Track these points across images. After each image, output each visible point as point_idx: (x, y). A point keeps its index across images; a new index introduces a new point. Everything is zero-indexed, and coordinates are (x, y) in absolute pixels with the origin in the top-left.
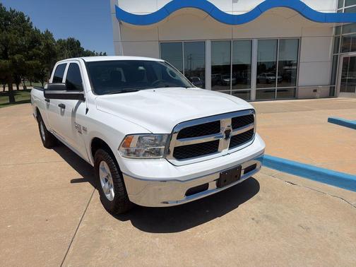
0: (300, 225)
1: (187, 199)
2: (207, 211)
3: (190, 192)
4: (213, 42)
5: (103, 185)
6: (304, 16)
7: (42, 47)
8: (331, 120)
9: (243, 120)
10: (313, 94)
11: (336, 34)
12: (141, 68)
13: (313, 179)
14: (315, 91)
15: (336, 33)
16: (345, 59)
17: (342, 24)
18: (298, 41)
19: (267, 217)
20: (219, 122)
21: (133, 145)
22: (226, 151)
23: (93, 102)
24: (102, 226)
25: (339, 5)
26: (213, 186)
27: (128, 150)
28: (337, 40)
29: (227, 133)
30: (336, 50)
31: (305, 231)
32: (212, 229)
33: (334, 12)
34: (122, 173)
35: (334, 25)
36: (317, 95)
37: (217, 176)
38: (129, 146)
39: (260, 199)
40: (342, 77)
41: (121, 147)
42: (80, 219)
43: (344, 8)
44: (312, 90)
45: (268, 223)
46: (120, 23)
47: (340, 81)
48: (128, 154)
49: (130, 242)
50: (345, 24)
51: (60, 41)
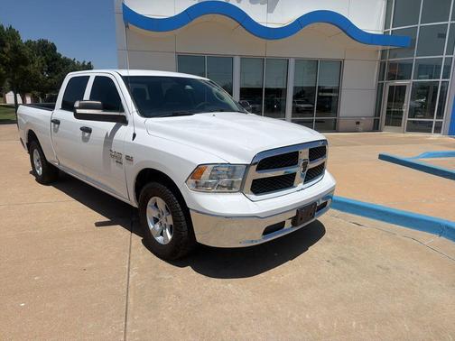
0: (378, 266)
1: (264, 239)
2: (276, 254)
3: (268, 231)
4: (243, 59)
5: (151, 226)
6: (349, 36)
7: (6, 50)
8: (382, 157)
9: (318, 151)
10: (356, 127)
11: (382, 59)
12: (188, 87)
13: (378, 219)
14: (358, 123)
15: (383, 57)
16: (391, 88)
17: (389, 48)
18: (341, 64)
19: (342, 259)
20: (297, 152)
21: (205, 177)
22: (301, 185)
23: (141, 126)
24: (158, 273)
25: (386, 26)
26: (288, 225)
27: (196, 182)
28: (383, 66)
29: (305, 165)
30: (381, 77)
31: (385, 271)
32: (288, 272)
33: (381, 33)
34: (188, 209)
35: (380, 48)
36: (360, 129)
37: (294, 214)
38: (199, 178)
39: (329, 241)
40: (388, 108)
41: (190, 180)
42: (127, 267)
43: (391, 29)
44: (354, 122)
45: (346, 265)
46: (127, 26)
47: (385, 112)
48: (197, 186)
49: (199, 289)
50: (392, 47)
51: (29, 43)
